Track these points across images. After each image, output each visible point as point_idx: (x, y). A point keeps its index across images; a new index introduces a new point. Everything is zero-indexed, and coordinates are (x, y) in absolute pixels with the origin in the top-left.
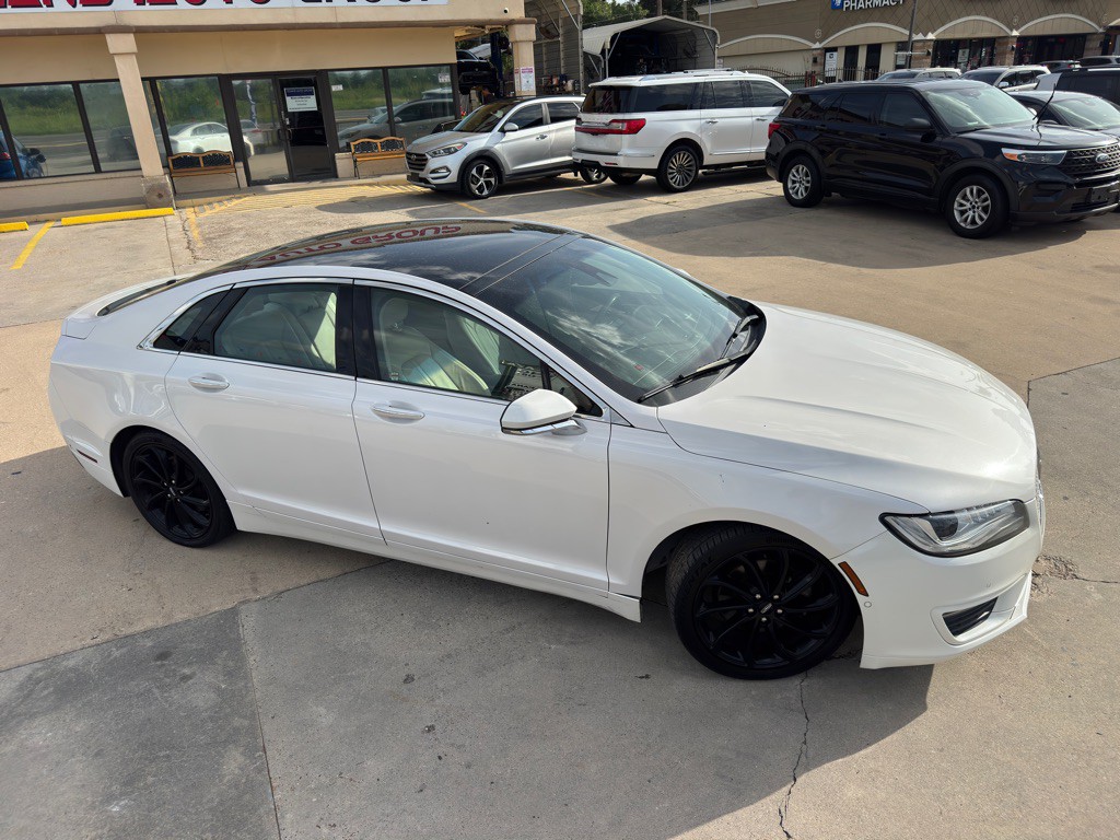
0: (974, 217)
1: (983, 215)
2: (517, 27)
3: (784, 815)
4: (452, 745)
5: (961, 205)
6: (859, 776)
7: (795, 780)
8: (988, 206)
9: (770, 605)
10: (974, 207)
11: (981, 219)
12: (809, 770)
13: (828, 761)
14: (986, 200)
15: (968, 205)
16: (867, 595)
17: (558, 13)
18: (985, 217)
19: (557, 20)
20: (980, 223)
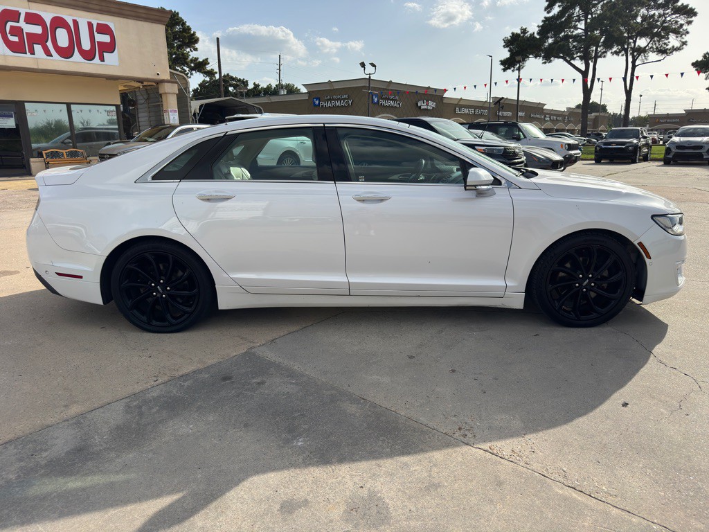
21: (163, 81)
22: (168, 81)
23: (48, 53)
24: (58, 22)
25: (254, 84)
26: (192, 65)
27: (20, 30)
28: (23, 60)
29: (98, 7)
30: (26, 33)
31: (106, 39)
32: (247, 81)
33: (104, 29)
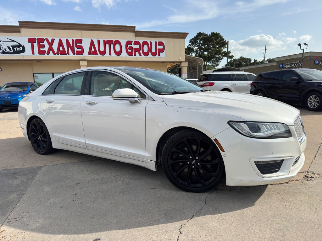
0: (314, 105)
1: (317, 104)
2: (183, 63)
3: (182, 227)
4: (79, 198)
5: (310, 101)
6: (218, 220)
7: (192, 218)
8: (319, 101)
9: (195, 161)
10: (314, 102)
11: (317, 105)
12: (198, 216)
13: (207, 215)
14: (318, 99)
15: (312, 101)
16: (224, 152)
17: (197, 64)
18: (318, 104)
19: (197, 66)
20: (316, 106)
21: (181, 62)
22: (184, 62)
23: (140, 55)
24: (145, 43)
25: (254, 60)
26: (223, 54)
27: (132, 47)
28: (132, 58)
29: (159, 36)
30: (134, 48)
31: (161, 47)
32: (251, 59)
33: (161, 44)
